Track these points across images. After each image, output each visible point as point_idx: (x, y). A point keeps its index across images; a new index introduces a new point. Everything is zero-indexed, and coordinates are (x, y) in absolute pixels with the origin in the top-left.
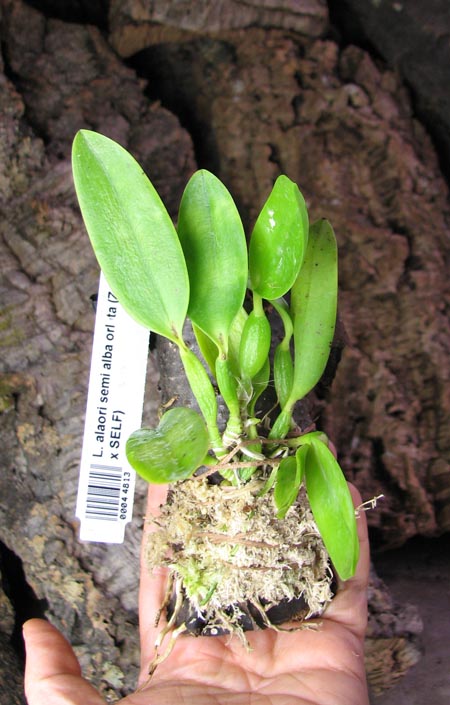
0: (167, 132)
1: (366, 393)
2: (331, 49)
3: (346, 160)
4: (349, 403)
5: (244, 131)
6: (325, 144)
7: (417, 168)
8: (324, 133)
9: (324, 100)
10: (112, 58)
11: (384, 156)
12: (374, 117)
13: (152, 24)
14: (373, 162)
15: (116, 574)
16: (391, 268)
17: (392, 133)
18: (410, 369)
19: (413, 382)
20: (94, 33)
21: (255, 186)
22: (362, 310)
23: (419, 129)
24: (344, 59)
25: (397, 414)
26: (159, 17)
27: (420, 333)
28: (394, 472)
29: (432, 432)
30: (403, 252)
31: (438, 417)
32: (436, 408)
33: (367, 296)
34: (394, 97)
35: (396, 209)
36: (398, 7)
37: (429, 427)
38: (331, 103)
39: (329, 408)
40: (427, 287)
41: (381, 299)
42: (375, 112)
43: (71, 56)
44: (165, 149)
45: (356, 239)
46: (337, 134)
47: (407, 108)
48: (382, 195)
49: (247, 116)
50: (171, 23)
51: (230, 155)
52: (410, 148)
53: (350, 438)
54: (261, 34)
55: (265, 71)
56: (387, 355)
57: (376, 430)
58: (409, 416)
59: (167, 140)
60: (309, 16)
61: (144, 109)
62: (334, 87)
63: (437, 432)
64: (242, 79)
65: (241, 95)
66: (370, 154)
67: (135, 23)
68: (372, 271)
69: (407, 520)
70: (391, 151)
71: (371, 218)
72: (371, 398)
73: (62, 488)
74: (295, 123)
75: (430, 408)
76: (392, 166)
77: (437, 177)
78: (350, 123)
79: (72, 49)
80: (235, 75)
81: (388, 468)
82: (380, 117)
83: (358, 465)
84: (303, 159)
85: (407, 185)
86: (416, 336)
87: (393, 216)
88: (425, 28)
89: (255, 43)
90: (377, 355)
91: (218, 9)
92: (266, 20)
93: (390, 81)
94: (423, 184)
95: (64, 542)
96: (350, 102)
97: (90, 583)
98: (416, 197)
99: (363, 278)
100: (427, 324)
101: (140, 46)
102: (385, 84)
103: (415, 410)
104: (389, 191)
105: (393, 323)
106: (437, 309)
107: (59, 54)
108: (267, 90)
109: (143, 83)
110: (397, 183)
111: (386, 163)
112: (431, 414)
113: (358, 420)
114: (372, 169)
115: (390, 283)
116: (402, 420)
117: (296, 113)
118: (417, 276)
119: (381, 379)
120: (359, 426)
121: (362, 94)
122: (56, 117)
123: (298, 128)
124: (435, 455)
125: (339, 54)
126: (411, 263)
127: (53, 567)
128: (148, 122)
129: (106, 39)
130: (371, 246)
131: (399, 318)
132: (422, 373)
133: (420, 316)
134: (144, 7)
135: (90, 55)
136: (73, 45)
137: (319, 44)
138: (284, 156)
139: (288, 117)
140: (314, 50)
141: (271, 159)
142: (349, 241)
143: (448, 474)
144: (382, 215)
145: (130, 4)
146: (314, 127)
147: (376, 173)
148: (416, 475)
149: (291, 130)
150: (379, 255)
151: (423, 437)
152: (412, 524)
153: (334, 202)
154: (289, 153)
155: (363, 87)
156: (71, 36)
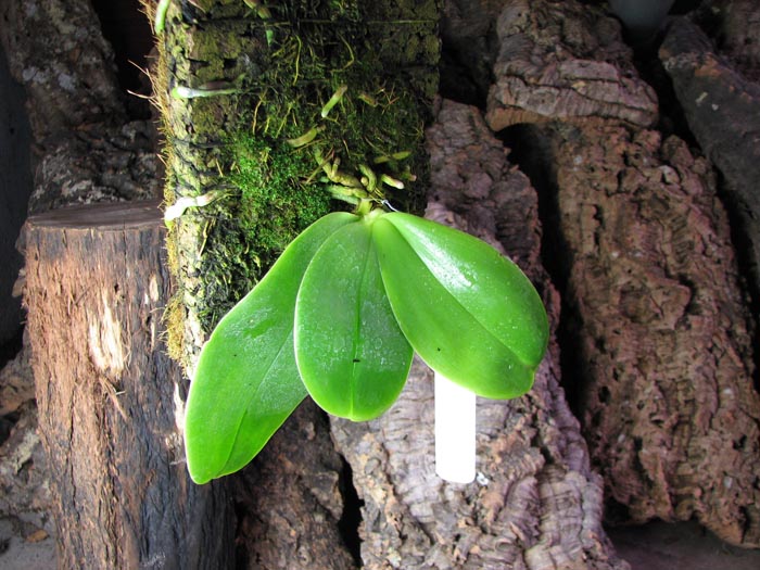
0: (520, 188)
1: (637, 403)
2: (655, 137)
3: (654, 224)
4: (622, 408)
5: (578, 194)
6: (639, 209)
7: (710, 236)
8: (642, 200)
9: (643, 176)
10: (485, 130)
11: (684, 224)
12: (681, 192)
14: (675, 228)
15: (411, 490)
16: (673, 310)
17: (693, 206)
18: (677, 390)
19: (677, 401)
20: (474, 111)
21: (581, 236)
22: (646, 339)
23: (718, 205)
24: (666, 145)
25: (657, 422)
26: (520, 104)
27: (687, 363)
28: (646, 466)
29: (684, 442)
30: (685, 300)
31: (691, 429)
32: (690, 423)
33: (651, 329)
34: (702, 179)
35: (687, 266)
36: (715, 107)
37: (683, 437)
38: (648, 179)
39: (607, 409)
40: (700, 329)
41: (662, 333)
42: (682, 189)
43: (456, 127)
44: (516, 201)
45: (650, 284)
46: (650, 203)
47: (712, 188)
48: (678, 253)
49: (582, 183)
50: (529, 108)
51: (566, 211)
52: (707, 219)
53: (619, 434)
54: (601, 121)
55: (601, 150)
56: (659, 376)
57: (639, 431)
58: (667, 424)
59: (519, 194)
60: (641, 110)
61: (505, 170)
62: (653, 167)
63: (689, 441)
64: (581, 154)
65: (579, 166)
66: (674, 221)
68: (658, 311)
69: (648, 504)
70: (689, 221)
71: (666, 270)
72: (640, 407)
73: (387, 425)
74: (618, 191)
75: (687, 422)
76: (689, 232)
77: (726, 244)
78: (660, 196)
79: (457, 122)
80: (577, 151)
81: (642, 462)
82: (686, 193)
83: (619, 455)
84: (620, 219)
85: (699, 248)
86: (684, 365)
87: (683, 271)
88: (734, 126)
89: (596, 128)
90: (650, 375)
91: (566, 101)
92: (605, 111)
93: (700, 165)
94: (712, 248)
95: (380, 462)
96: (663, 180)
97: (391, 492)
98: (704, 258)
99: (652, 315)
100: (694, 357)
101: (507, 124)
102: (696, 168)
103: (671, 421)
104: (684, 251)
105: (669, 354)
106: (705, 347)
107: (447, 125)
108: (599, 164)
109: (507, 151)
110: (691, 245)
111: (685, 229)
112: (686, 428)
113: (628, 422)
114: (674, 233)
115: (670, 321)
116: (660, 427)
117: (620, 183)
118: (692, 319)
119: (650, 394)
120: (627, 426)
121: (674, 174)
122: (438, 170)
123: (619, 195)
124: (683, 459)
125: (663, 140)
126: (690, 308)
127: (369, 477)
128: (506, 180)
129: (483, 116)
130: (660, 291)
131: (673, 349)
132: (685, 395)
133: (690, 351)
134: (511, 95)
135: (469, 127)
136: (458, 119)
137: (645, 132)
138: (606, 215)
139: (613, 186)
140: (641, 137)
141: (596, 217)
142: (644, 285)
143: (691, 476)
144: (675, 269)
145: (502, 92)
146: (631, 196)
147: (676, 236)
148: (664, 471)
149: (613, 197)
150: (665, 299)
151: (675, 443)
152: (652, 508)
153: (638, 255)
154: (610, 214)
155: (676, 169)
156: (457, 112)
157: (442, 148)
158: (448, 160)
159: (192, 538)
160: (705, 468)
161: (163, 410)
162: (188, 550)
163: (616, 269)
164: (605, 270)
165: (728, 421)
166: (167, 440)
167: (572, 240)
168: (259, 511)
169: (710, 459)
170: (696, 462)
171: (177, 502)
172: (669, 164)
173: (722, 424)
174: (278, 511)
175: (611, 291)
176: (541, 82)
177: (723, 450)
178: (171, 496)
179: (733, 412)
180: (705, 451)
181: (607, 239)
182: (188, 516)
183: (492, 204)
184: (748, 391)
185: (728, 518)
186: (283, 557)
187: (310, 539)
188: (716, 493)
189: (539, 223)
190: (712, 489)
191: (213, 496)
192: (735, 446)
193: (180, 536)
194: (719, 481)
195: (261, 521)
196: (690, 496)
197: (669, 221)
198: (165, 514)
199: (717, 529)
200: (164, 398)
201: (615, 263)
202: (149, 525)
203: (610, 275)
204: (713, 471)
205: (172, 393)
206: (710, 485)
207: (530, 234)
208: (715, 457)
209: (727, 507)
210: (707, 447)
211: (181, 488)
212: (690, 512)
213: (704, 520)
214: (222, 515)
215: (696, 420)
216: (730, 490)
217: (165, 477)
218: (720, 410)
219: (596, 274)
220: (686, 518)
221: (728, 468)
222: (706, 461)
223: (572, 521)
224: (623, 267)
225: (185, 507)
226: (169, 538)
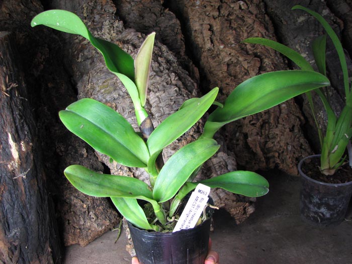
0: (171, 19)
3: (238, 30)
5: (200, 19)
6: (230, 24)
8: (231, 20)
9: (230, 7)
11: (253, 28)
14: (248, 31)
15: (142, 173)
16: (253, 70)
17: (256, 19)
21: (204, 40)
23: (267, 18)
25: (253, 124)
28: (251, 146)
29: (267, 132)
30: (258, 65)
31: (269, 126)
32: (268, 123)
35: (257, 49)
37: (266, 130)
38: (233, 8)
42: (249, 12)
44: (170, 26)
45: (241, 59)
46: (235, 20)
47: (263, 10)
49: (201, 14)
51: (194, 28)
52: (263, 25)
53: (236, 134)
57: (245, 130)
58: (258, 124)
59: (171, 22)
61: (162, 11)
62: (234, 2)
63: (269, 132)
65: (199, 6)
66: (247, 28)
68: (246, 71)
69: (255, 163)
70: (255, 26)
71: (247, 52)
74: (219, 16)
76: (255, 32)
77: (273, 36)
78: (240, 16)
81: (249, 144)
82: (252, 14)
83: (238, 143)
84: (222, 29)
87: (255, 51)
96: (240, 8)
97: (132, 176)
99: (243, 74)
103: (260, 123)
108: (208, 4)
109: (162, 2)
111: (253, 31)
112: (267, 125)
113: (239, 127)
114: (248, 33)
116: (255, 126)
117: (219, 12)
120: (239, 129)
121: (245, 4)
122: (129, 14)
123: (220, 18)
124: (268, 140)
126: (261, 68)
127: (120, 170)
128: (163, 16)
130: (246, 62)
138: (215, 28)
139: (216, 14)
141: (209, 30)
142: (238, 60)
143: (272, 147)
144: (251, 50)
146: (226, 17)
147: (249, 35)
148: (260, 147)
149: (217, 19)
150: (249, 65)
151: (263, 133)
152: (257, 165)
153: (233, 45)
154: (217, 27)
155: (246, 2)
158: (133, 8)
159: (33, 217)
160: (279, 142)
161: (4, 149)
162: (31, 224)
163: (223, 54)
164: (218, 55)
165: (286, 119)
166: (9, 166)
167: (199, 43)
168: (65, 198)
169: (280, 138)
170: (274, 140)
171: (21, 199)
173: (283, 121)
174: (75, 196)
175: (222, 65)
177: (285, 133)
178: (17, 196)
179: (287, 115)
180: (277, 134)
181: (217, 40)
182: (28, 206)
183: (158, 29)
184: (292, 104)
185: (291, 164)
186: (82, 219)
187: (94, 208)
188: (285, 153)
189: (183, 36)
190: (283, 152)
191: (40, 193)
192: (290, 131)
193: (26, 217)
194: (285, 148)
195: (67, 203)
196: (274, 156)
197: (245, 28)
198: (15, 207)
199: (287, 170)
200: (3, 142)
201: (222, 51)
202: (7, 214)
203: (220, 58)
204: (282, 144)
205: (7, 139)
206: (282, 150)
207: (179, 41)
208: (282, 137)
209: (290, 159)
210: (278, 133)
211: (22, 191)
212: (274, 164)
213: (281, 167)
214: (46, 202)
215: (272, 121)
216: (290, 151)
217: (12, 187)
218: (281, 114)
219: (214, 58)
220: (273, 168)
221: (289, 141)
222: (278, 139)
224: (226, 53)
225: (26, 201)
226: (20, 220)
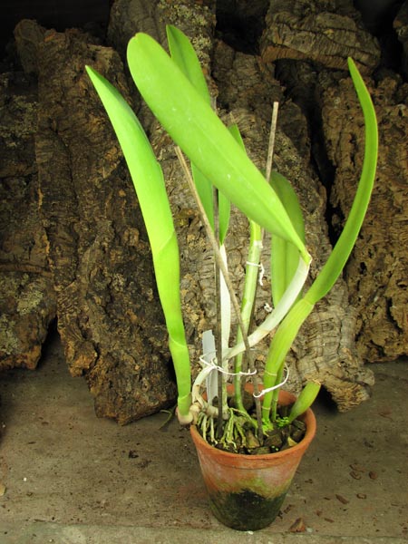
0: (294, 115)
1: (387, 273)
2: (393, 83)
3: (393, 146)
5: (338, 125)
6: (383, 136)
8: (384, 130)
9: (386, 111)
10: (267, 73)
13: (283, 46)
20: (258, 59)
21: (341, 156)
22: (391, 228)
24: (400, 90)
25: (402, 286)
26: (287, 43)
28: (396, 317)
33: (395, 221)
38: (389, 114)
39: (365, 279)
43: (246, 72)
44: (291, 124)
45: (393, 188)
46: (390, 132)
49: (340, 117)
51: (328, 138)
53: (374, 297)
55: (354, 94)
56: (402, 254)
57: (389, 293)
60: (369, 54)
62: (392, 105)
64: (340, 96)
65: (339, 105)
67: (274, 45)
69: (398, 345)
72: (390, 276)
78: (398, 125)
79: (246, 68)
80: (336, 94)
81: (393, 314)
83: (375, 311)
91: (320, 43)
96: (400, 114)
99: (395, 210)
101: (276, 58)
107: (239, 70)
108: (353, 104)
109: (283, 88)
119: (396, 266)
120: (381, 290)
122: (234, 102)
125: (398, 87)
128: (284, 109)
130: (401, 194)
135: (256, 72)
136: (247, 66)
137: (386, 80)
140: (383, 83)
141: (351, 142)
142: (389, 190)
145: (273, 33)
149: (363, 127)
152: (401, 347)
153: (384, 168)
154: (361, 139)
156: (246, 61)
157: (236, 87)
158: (242, 95)
167: (334, 159)
172: (404, 103)
174: (126, 351)
176: (303, 27)
186: (129, 384)
187: (149, 373)
189: (309, 139)
197: (404, 145)
223: (333, 340)
